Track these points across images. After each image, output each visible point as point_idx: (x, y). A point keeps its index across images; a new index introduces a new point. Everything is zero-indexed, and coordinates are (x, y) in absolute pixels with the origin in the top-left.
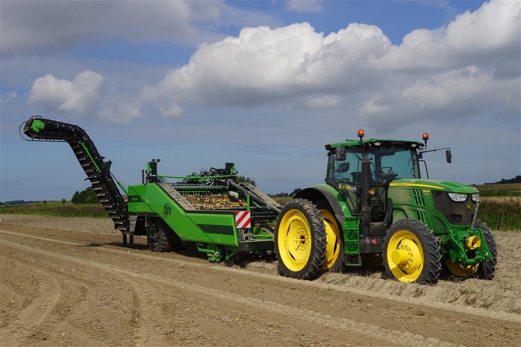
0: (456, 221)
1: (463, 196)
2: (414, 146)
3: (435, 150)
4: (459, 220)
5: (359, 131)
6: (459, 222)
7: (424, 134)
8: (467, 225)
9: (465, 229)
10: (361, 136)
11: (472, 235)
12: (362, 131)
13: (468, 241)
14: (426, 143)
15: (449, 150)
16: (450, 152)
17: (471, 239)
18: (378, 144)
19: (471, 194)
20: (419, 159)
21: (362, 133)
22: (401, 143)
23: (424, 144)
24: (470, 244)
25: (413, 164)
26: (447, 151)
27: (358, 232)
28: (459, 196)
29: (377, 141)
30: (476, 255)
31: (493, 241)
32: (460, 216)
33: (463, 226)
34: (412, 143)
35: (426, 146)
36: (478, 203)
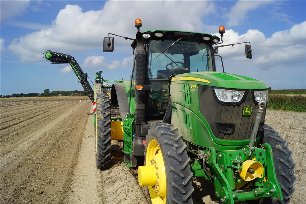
0: (225, 134)
1: (238, 93)
2: (207, 39)
3: (233, 45)
4: (230, 132)
5: (136, 21)
6: (229, 135)
7: (220, 28)
9: (240, 147)
10: (138, 26)
11: (249, 158)
12: (140, 20)
13: (241, 170)
14: (222, 36)
15: (248, 44)
16: (250, 46)
17: (247, 165)
18: (160, 35)
19: (253, 91)
20: (215, 54)
21: (139, 22)
22: (190, 35)
23: (220, 37)
25: (208, 59)
26: (247, 46)
28: (229, 94)
29: (157, 32)
31: (289, 161)
32: (232, 126)
33: (238, 141)
34: (204, 35)
35: (222, 40)
36: (262, 107)
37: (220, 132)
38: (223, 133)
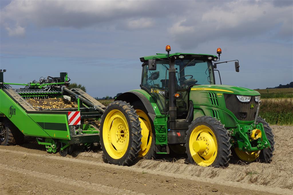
0: (243, 118)
1: (248, 97)
2: (210, 58)
3: (226, 62)
4: (245, 116)
5: (167, 47)
6: (245, 118)
7: (218, 49)
8: (251, 120)
9: (249, 124)
10: (168, 51)
12: (170, 47)
13: (252, 133)
14: (219, 56)
15: (237, 61)
16: (238, 63)
18: (182, 57)
19: (254, 96)
20: (214, 69)
21: (169, 48)
22: (200, 56)
23: (218, 57)
24: (253, 136)
25: (210, 73)
26: (236, 63)
27: (166, 127)
28: (244, 98)
29: (181, 55)
30: (258, 144)
32: (245, 114)
33: (248, 121)
34: (208, 56)
35: (219, 59)
36: (260, 103)
37: (240, 117)
38: (242, 117)
